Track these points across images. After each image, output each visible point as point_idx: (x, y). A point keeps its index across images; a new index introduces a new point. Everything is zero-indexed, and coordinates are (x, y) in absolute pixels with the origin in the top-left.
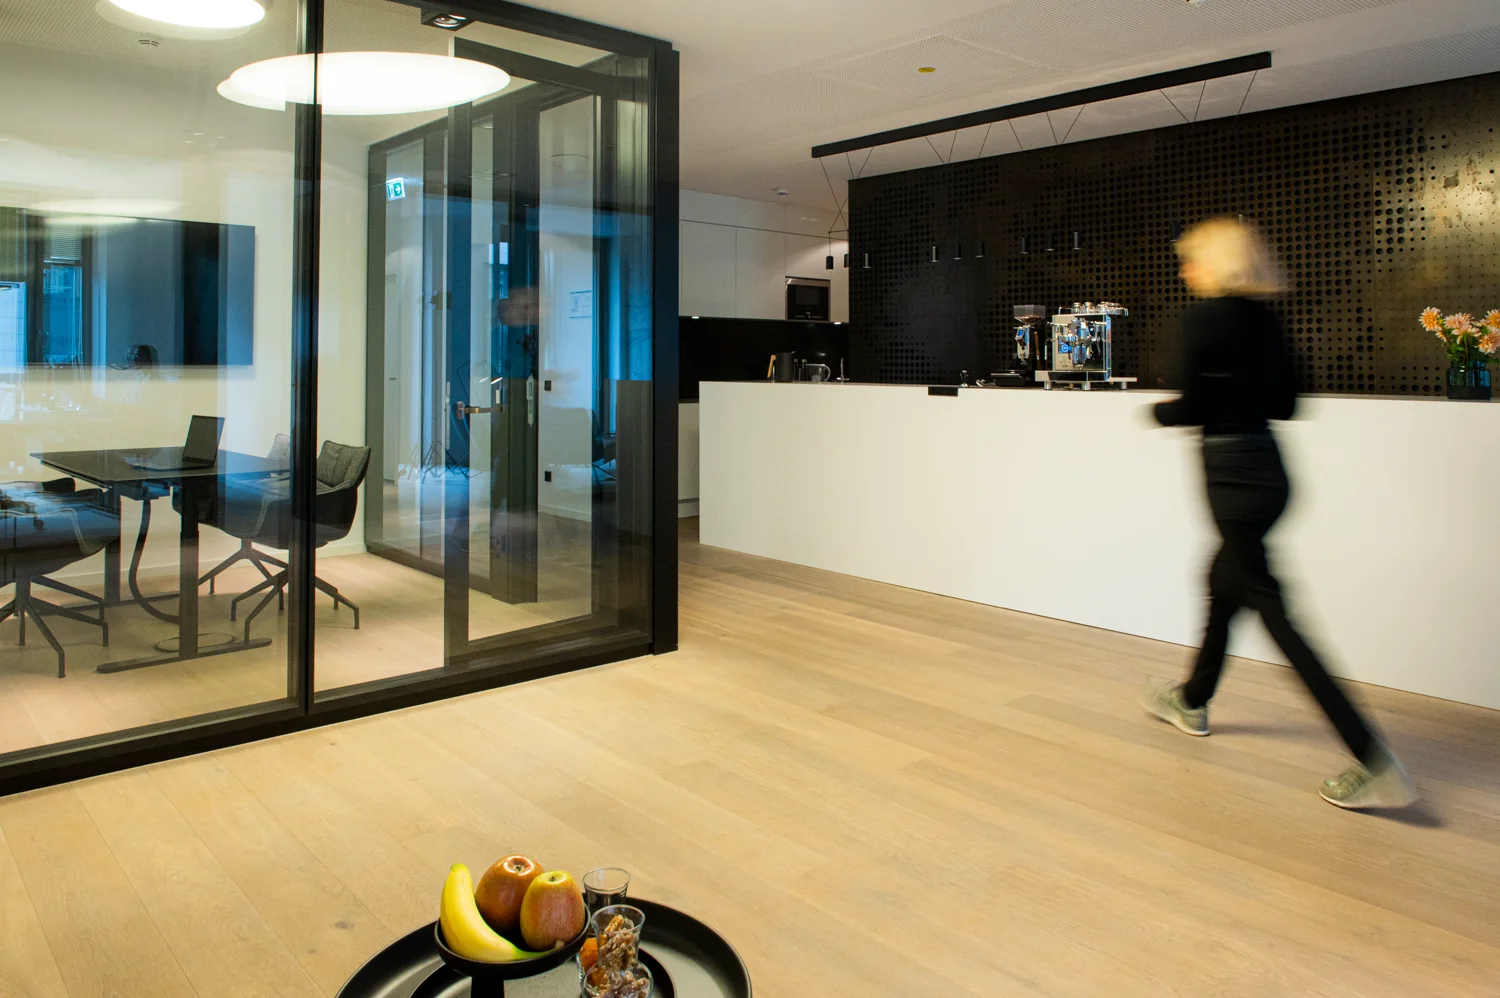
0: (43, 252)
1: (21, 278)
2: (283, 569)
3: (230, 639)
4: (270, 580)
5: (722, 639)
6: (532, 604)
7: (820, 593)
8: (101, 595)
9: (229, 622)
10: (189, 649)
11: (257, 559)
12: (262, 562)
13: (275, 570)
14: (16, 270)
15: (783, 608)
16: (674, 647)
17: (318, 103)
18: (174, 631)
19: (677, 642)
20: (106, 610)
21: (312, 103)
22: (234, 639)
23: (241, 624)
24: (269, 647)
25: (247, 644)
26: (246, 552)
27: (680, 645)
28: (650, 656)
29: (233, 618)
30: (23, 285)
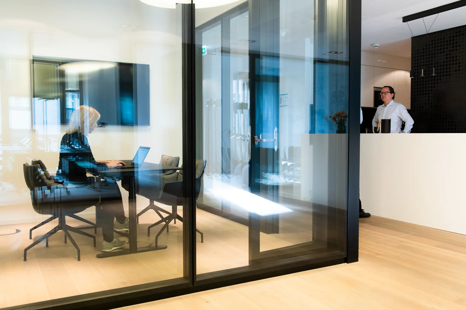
0: (65, 86)
1: (57, 98)
2: (169, 215)
3: (149, 245)
4: (163, 220)
5: (378, 256)
6: (277, 234)
7: (414, 235)
8: (95, 222)
9: (147, 236)
10: (133, 249)
11: (157, 209)
12: (159, 211)
13: (165, 215)
14: (56, 95)
15: (401, 242)
16: (357, 260)
17: (193, 3)
18: (126, 240)
19: (358, 257)
20: (97, 229)
21: (191, 3)
22: (151, 245)
23: (153, 238)
24: (166, 249)
25: (157, 248)
26: (152, 206)
27: (359, 259)
28: (346, 264)
29: (149, 235)
30: (59, 99)
